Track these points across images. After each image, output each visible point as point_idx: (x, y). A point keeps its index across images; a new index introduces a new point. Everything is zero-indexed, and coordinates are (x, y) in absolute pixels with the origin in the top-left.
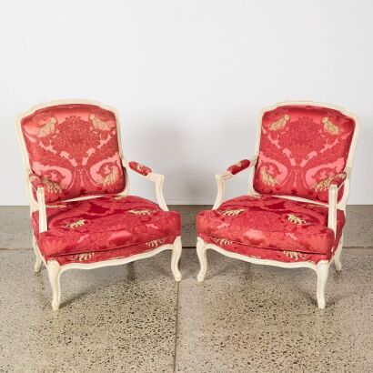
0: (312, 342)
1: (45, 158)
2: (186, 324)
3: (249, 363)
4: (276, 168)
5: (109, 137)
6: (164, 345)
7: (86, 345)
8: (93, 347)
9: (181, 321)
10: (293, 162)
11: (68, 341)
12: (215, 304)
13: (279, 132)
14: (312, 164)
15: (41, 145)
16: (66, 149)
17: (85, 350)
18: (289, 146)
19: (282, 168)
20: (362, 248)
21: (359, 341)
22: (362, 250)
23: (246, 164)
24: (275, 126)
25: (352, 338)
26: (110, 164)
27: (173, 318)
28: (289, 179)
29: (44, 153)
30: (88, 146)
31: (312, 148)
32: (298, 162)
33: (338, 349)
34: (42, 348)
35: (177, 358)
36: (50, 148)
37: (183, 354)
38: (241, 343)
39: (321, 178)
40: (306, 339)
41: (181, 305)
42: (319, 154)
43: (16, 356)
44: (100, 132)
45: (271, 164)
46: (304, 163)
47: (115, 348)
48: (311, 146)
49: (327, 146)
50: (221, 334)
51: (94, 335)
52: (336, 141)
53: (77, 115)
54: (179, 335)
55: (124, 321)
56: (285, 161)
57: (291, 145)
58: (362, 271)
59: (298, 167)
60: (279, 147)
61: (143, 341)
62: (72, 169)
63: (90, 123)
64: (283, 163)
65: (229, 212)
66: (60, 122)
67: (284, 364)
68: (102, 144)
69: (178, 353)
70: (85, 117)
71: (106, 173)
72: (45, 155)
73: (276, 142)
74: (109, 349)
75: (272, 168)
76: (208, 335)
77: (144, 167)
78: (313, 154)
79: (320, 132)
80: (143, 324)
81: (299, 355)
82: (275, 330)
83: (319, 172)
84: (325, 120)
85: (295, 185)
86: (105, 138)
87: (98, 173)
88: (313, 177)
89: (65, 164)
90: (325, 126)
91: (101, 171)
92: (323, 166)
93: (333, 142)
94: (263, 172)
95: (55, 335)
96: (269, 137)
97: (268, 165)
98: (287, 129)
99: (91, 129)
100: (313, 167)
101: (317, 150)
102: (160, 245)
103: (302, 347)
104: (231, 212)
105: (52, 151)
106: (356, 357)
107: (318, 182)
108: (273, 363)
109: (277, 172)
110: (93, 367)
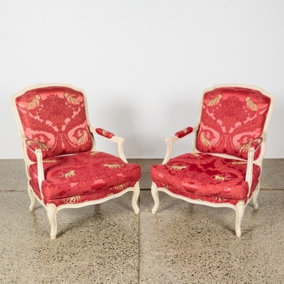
0: (238, 259)
1: (35, 125)
2: (146, 246)
3: (193, 275)
4: (212, 133)
5: (79, 109)
6: (131, 262)
7: (74, 262)
8: (79, 264)
9: (142, 244)
10: (224, 129)
11: (61, 259)
12: (166, 231)
13: (214, 107)
14: (237, 131)
15: (30, 115)
16: (49, 118)
17: (73, 266)
18: (221, 118)
19: (216, 134)
20: (269, 190)
21: (271, 258)
22: (268, 191)
23: (190, 130)
24: (211, 103)
25: (266, 256)
26: (82, 129)
27: (137, 241)
28: (221, 142)
29: (33, 121)
30: (65, 117)
31: (238, 120)
32: (228, 129)
33: (257, 264)
34: (42, 264)
35: (141, 272)
36: (37, 118)
37: (145, 268)
38: (186, 260)
39: (244, 142)
40: (234, 257)
41: (142, 231)
42: (243, 124)
43: (22, 270)
44: (73, 106)
45: (208, 131)
46: (232, 130)
47: (95, 264)
48: (237, 118)
49: (249, 119)
50: (172, 253)
51: (79, 254)
52: (255, 116)
53: (56, 94)
54: (141, 254)
55: (101, 244)
56: (218, 129)
57: (222, 117)
58: (270, 206)
59: (227, 133)
60: (214, 118)
61: (115, 259)
62: (55, 134)
63: (65, 100)
64: (217, 130)
65: (175, 167)
66: (43, 99)
67: (218, 276)
68: (75, 115)
69: (141, 268)
70: (61, 95)
71: (79, 136)
72: (34, 123)
73: (211, 115)
74: (91, 265)
75: (208, 134)
76: (163, 254)
77: (108, 133)
78: (238, 124)
79: (244, 108)
80: (115, 246)
81: (228, 269)
82: (210, 250)
83: (242, 138)
84: (248, 99)
85: (225, 146)
86: (77, 110)
87: (74, 136)
88: (238, 141)
89: (50, 130)
90: (248, 104)
91: (75, 135)
92: (246, 134)
93: (253, 116)
94: (202, 136)
95: (51, 255)
96: (207, 111)
97: (206, 131)
98: (220, 105)
99: (66, 104)
100: (238, 133)
101: (242, 121)
102: (125, 188)
103: (231, 263)
104: (176, 167)
105: (39, 119)
106: (270, 271)
107: (242, 145)
108: (210, 275)
109: (212, 136)
110: (79, 278)
